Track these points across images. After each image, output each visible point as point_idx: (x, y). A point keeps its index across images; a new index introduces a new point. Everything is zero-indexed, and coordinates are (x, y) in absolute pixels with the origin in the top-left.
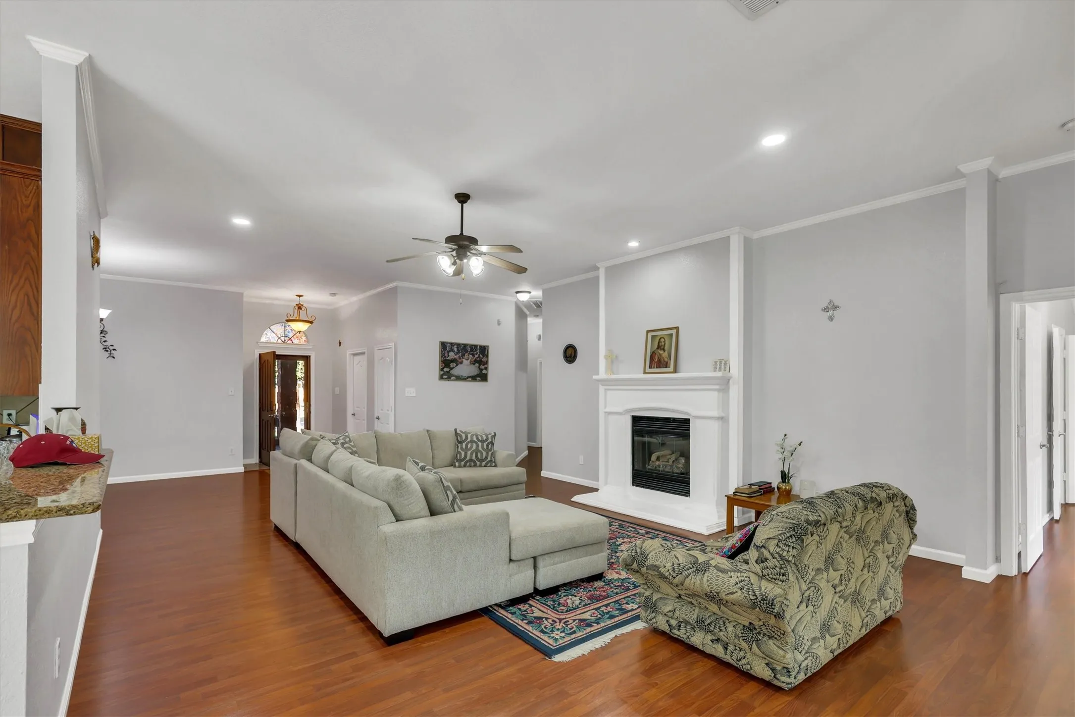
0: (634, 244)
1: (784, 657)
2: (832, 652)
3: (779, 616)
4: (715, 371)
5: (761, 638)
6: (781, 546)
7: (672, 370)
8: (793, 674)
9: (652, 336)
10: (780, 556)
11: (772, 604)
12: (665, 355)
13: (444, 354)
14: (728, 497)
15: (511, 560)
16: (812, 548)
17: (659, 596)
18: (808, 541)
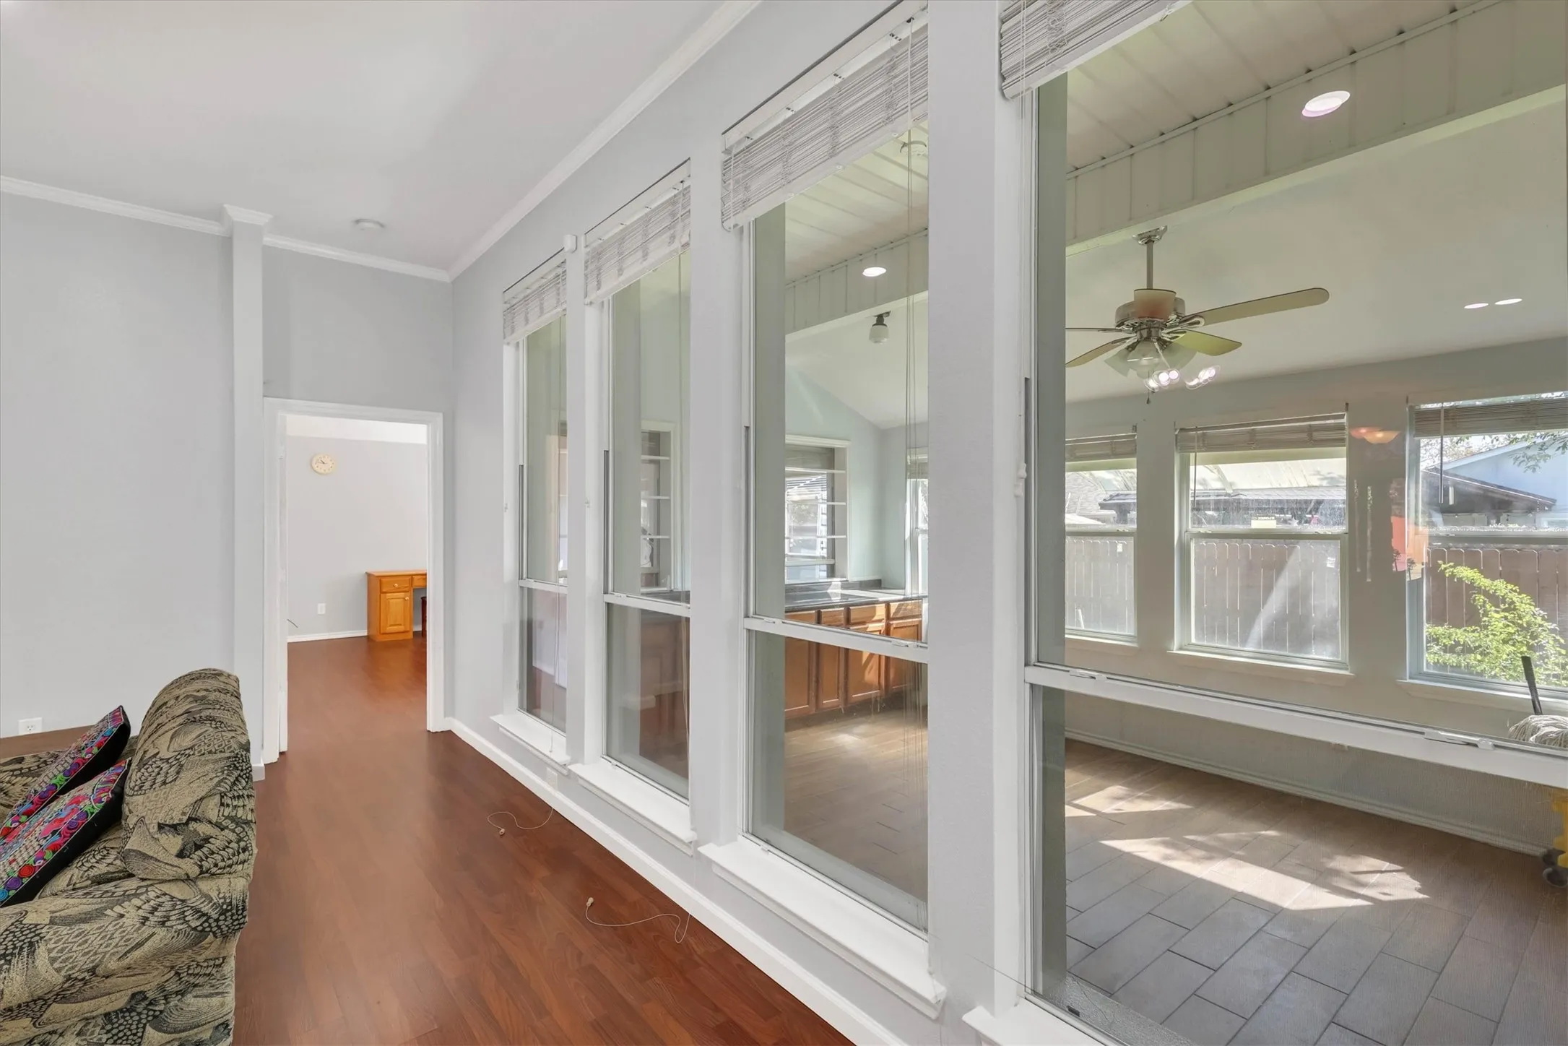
5: (162, 1008)
6: (229, 802)
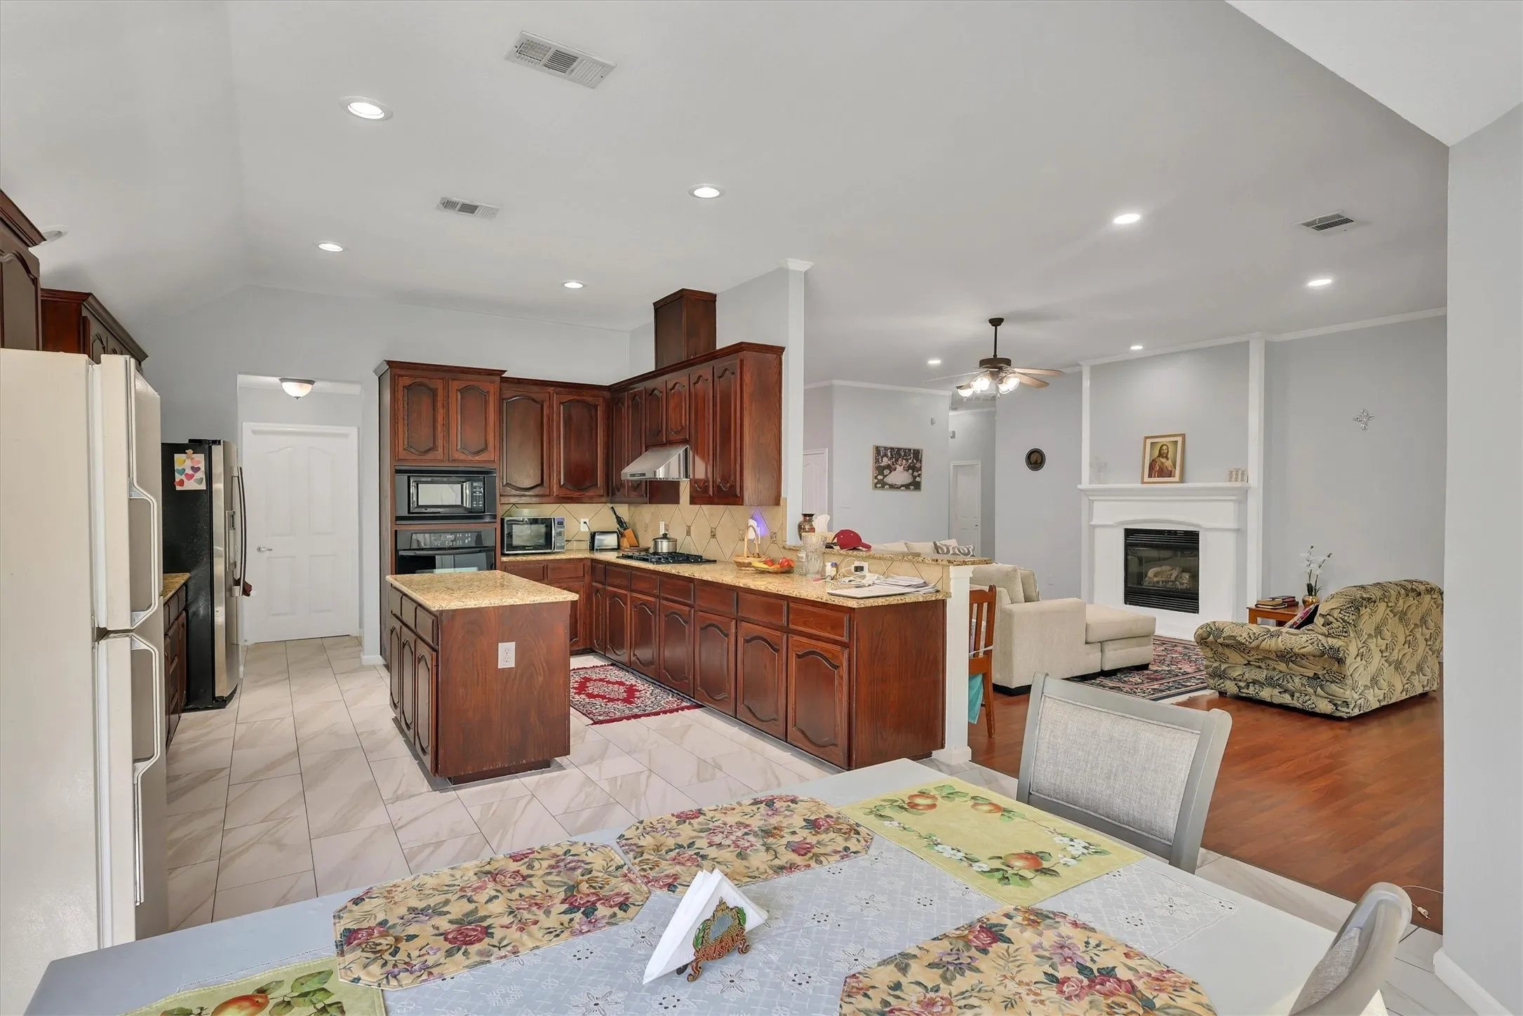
0: (1137, 348)
1: (1344, 693)
2: (1379, 701)
3: (1341, 661)
4: (1230, 481)
5: (1324, 683)
6: (1343, 613)
7: (1178, 480)
8: (1351, 706)
9: (1152, 443)
10: (1342, 619)
11: (1338, 651)
12: (1168, 463)
13: (878, 459)
14: (1250, 610)
15: (1086, 643)
16: (1365, 617)
17: (1227, 665)
18: (1363, 612)
